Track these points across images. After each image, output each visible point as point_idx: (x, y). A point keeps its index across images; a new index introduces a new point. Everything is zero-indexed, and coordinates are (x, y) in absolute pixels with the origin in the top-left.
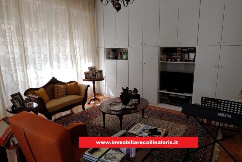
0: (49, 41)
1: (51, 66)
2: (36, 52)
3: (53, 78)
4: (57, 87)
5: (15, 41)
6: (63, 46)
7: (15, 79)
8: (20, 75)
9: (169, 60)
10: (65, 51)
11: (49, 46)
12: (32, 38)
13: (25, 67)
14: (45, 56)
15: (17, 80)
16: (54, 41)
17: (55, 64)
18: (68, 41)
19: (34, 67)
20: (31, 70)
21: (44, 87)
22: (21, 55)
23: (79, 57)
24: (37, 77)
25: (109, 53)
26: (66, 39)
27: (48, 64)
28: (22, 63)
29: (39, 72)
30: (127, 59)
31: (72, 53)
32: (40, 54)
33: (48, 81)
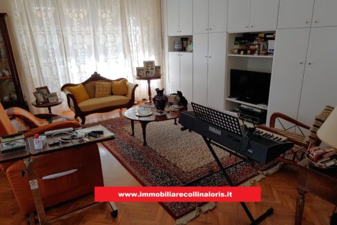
0: (94, 29)
1: (96, 59)
2: (78, 42)
3: (96, 73)
4: (99, 85)
5: (53, 29)
6: (113, 34)
7: (55, 74)
8: (60, 68)
9: (242, 52)
10: (115, 41)
11: (94, 35)
12: (72, 25)
13: (65, 59)
14: (89, 47)
15: (57, 74)
16: (100, 28)
17: (102, 57)
18: (120, 28)
19: (76, 59)
20: (72, 64)
21: (84, 84)
22: (60, 46)
23: (134, 48)
24: (80, 72)
25: (175, 43)
26: (117, 25)
27: (93, 57)
28: (62, 55)
29: (82, 66)
30: (192, 51)
31: (125, 44)
32: (82, 44)
33: (89, 76)
